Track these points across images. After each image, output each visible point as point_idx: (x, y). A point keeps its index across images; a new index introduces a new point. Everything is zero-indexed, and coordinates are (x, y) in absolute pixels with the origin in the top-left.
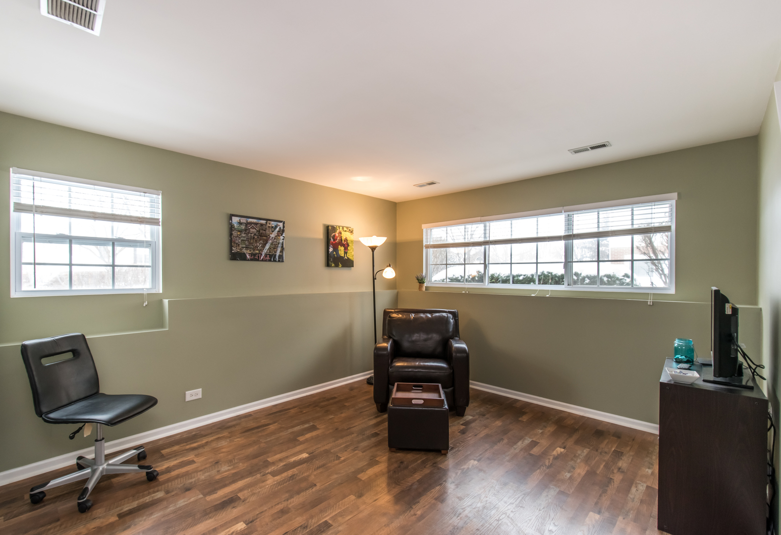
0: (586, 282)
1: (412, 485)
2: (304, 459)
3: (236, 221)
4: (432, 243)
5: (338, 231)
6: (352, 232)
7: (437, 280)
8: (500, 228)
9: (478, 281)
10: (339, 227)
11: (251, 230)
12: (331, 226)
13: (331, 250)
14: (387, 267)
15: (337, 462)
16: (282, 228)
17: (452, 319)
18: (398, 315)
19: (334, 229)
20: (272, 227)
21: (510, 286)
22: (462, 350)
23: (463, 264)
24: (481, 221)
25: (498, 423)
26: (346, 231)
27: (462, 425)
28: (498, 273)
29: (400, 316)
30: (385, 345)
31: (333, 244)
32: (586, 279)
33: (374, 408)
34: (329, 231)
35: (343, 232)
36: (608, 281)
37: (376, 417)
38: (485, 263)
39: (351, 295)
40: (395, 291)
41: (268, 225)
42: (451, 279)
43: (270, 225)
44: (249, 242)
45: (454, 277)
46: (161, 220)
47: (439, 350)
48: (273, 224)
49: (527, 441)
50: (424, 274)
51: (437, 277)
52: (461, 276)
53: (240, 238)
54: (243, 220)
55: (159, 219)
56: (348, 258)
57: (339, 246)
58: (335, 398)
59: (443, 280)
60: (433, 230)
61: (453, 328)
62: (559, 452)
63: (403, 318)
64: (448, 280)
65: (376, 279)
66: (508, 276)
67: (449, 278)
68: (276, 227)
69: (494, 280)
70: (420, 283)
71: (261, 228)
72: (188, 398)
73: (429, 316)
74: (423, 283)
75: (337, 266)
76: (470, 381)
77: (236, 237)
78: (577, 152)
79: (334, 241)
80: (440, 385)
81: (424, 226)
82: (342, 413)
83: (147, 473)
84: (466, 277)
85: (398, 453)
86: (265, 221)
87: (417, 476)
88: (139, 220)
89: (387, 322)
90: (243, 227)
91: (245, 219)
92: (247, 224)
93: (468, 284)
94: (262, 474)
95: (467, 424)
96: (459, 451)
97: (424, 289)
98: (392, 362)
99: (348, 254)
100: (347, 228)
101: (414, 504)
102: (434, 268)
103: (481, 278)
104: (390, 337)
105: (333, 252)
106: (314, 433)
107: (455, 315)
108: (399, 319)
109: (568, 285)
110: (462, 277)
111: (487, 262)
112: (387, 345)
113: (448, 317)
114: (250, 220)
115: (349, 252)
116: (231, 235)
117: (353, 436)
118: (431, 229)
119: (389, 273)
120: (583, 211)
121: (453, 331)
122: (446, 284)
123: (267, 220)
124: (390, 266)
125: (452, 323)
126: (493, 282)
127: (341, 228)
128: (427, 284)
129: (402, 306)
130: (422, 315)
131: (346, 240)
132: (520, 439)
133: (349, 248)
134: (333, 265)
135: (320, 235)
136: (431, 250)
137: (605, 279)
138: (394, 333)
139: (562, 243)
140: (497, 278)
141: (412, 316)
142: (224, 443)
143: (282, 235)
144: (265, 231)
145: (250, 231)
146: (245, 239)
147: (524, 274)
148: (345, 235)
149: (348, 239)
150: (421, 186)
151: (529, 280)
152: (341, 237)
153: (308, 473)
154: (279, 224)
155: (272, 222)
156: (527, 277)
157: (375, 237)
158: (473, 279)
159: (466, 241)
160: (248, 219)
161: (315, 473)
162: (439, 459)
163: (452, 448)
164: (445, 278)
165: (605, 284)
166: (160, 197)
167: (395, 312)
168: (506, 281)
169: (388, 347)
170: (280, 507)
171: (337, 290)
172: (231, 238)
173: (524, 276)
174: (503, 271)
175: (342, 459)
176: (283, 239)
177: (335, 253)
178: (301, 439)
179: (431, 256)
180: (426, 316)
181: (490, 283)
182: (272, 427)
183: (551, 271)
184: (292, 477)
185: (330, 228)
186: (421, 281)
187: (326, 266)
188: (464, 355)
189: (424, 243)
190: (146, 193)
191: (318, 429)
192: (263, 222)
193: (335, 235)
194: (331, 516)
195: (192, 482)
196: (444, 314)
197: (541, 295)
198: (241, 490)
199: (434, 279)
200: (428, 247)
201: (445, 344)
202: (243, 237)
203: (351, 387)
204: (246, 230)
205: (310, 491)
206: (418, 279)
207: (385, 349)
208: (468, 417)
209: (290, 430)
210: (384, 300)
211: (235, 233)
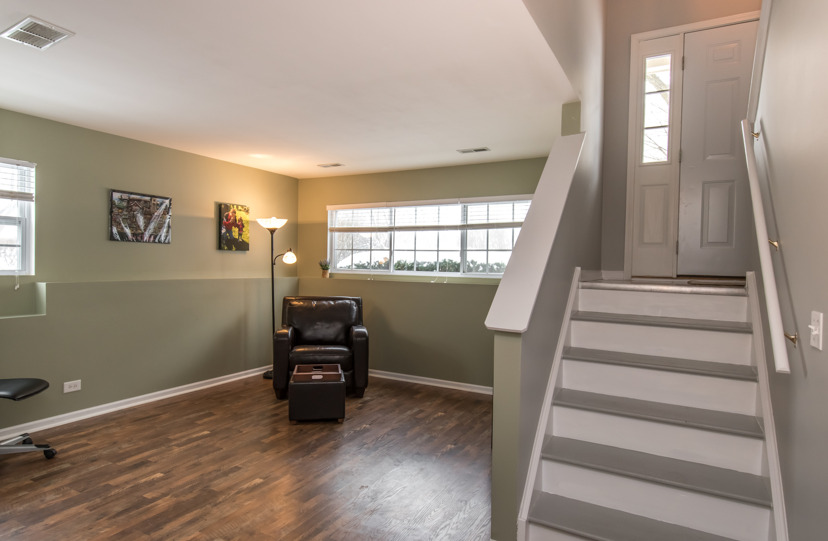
0: (480, 269)
1: (310, 442)
2: (206, 435)
3: (117, 197)
4: (337, 227)
5: (232, 210)
6: (247, 211)
7: (343, 266)
8: (405, 215)
9: (384, 268)
10: (233, 205)
11: (134, 207)
12: (224, 205)
13: (224, 231)
14: (288, 251)
15: (240, 434)
16: (168, 206)
17: (355, 306)
18: (299, 302)
19: (227, 207)
20: (158, 204)
21: (414, 273)
22: (362, 335)
23: (369, 250)
24: (387, 207)
25: (394, 400)
26: (240, 210)
27: (360, 403)
28: (404, 260)
29: (302, 303)
30: (286, 331)
31: (225, 224)
32: (480, 267)
33: (273, 396)
34: (221, 209)
35: (237, 212)
36: (497, 268)
37: (276, 403)
38: (390, 250)
39: (246, 282)
40: (296, 278)
41: (153, 202)
42: (357, 266)
43: (154, 202)
44: (131, 221)
45: (361, 264)
46: (34, 195)
47: (342, 337)
48: (159, 201)
49: (416, 410)
50: (328, 260)
51: (343, 264)
52: (367, 262)
53: (121, 216)
54: (125, 196)
55: (32, 194)
56: (242, 240)
57: (233, 227)
58: (228, 391)
59: (349, 267)
60: (338, 212)
61: (356, 315)
62: (440, 415)
63: (304, 305)
64: (354, 267)
65: (275, 264)
66: (413, 264)
67: (355, 265)
68: (162, 204)
69: (400, 267)
70: (324, 269)
71: (144, 205)
72: (67, 390)
73: (332, 303)
74: (327, 269)
75: (230, 249)
76: (369, 370)
77: (117, 215)
78: (464, 152)
79: (227, 221)
80: (339, 365)
81: (329, 208)
82: (239, 402)
83: (44, 451)
84: (373, 264)
85: (298, 425)
86: (150, 198)
87: (316, 437)
88: (11, 195)
89: (287, 310)
90: (125, 204)
91: (127, 195)
92: (129, 200)
93: (374, 271)
94: (166, 446)
95: (365, 403)
96: (354, 420)
97: (328, 276)
98: (292, 349)
99: (242, 236)
100: (242, 206)
101: (312, 452)
102: (340, 253)
103: (387, 266)
104: (289, 326)
105: (225, 233)
106: (212, 418)
107: (357, 301)
108: (300, 307)
109: (464, 272)
110: (368, 264)
111: (392, 249)
112: (288, 331)
113: (351, 304)
114: (133, 196)
115: (243, 233)
116: (111, 212)
117: (253, 417)
118: (337, 212)
119: (290, 258)
120: (475, 204)
121: (356, 318)
122: (352, 270)
123: (152, 196)
124: (291, 250)
125: (356, 310)
126: (399, 269)
127: (235, 206)
128: (331, 270)
129: (303, 294)
130: (325, 302)
131: (241, 220)
132: (410, 410)
133: (244, 229)
134: (226, 248)
135: (211, 213)
136: (337, 234)
137: (495, 267)
138: (295, 322)
139: (458, 233)
140: (403, 265)
141: (314, 303)
142: (114, 430)
143: (168, 213)
144: (149, 208)
145: (132, 208)
146: (127, 217)
147: (428, 261)
148: (240, 215)
149: (243, 219)
150: (325, 166)
151: (431, 268)
152: (235, 217)
153: (213, 443)
154: (164, 200)
155: (158, 199)
156: (430, 264)
157: (274, 218)
158: (380, 266)
159: (373, 226)
160: (130, 195)
161: (220, 442)
162: (335, 426)
163: (348, 419)
164: (351, 264)
165: (495, 272)
166: (34, 170)
167: (296, 300)
168: (410, 268)
169: (288, 333)
170: (192, 463)
171: (229, 275)
172: (112, 217)
173: (428, 263)
174: (408, 258)
175: (245, 432)
176: (170, 218)
177: (228, 234)
178: (199, 422)
179: (337, 240)
180: (329, 304)
181: (396, 270)
182: (164, 417)
183: (451, 259)
184: (198, 446)
185: (223, 206)
186: (325, 267)
187: (217, 249)
188: (364, 339)
189: (329, 226)
190: (19, 165)
191: (214, 415)
192: (148, 199)
193: (228, 215)
194: (240, 463)
195: (95, 457)
196: (348, 301)
197: (439, 282)
198: (150, 456)
199: (339, 266)
200: (332, 230)
201: (348, 330)
202: (125, 215)
203: (246, 382)
204: (127, 207)
205: (218, 452)
206: (321, 266)
207: (286, 335)
208: (366, 398)
209: (185, 418)
210: (284, 286)
211: (115, 210)
